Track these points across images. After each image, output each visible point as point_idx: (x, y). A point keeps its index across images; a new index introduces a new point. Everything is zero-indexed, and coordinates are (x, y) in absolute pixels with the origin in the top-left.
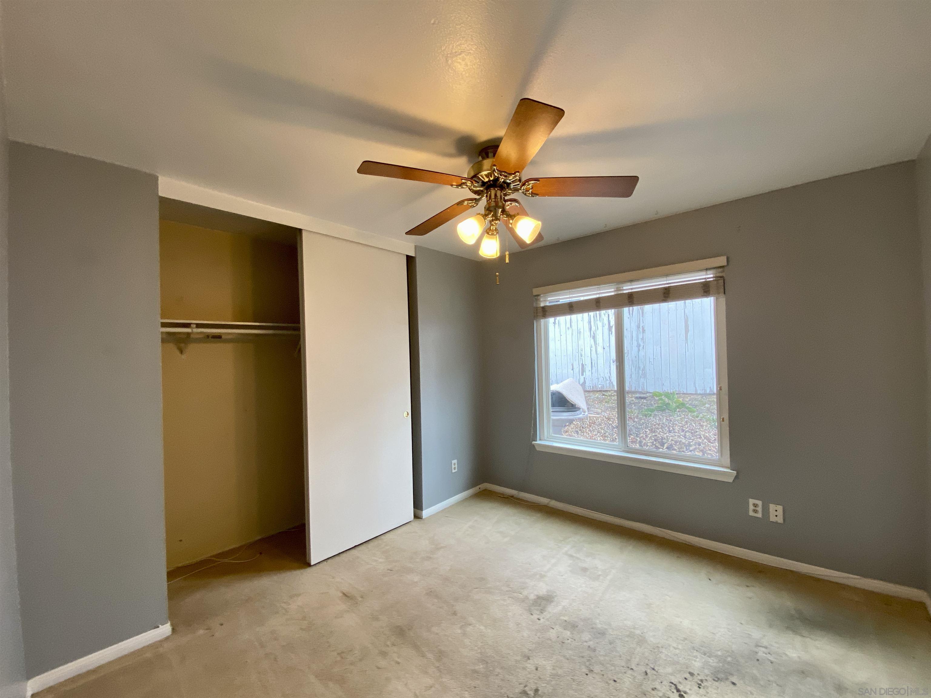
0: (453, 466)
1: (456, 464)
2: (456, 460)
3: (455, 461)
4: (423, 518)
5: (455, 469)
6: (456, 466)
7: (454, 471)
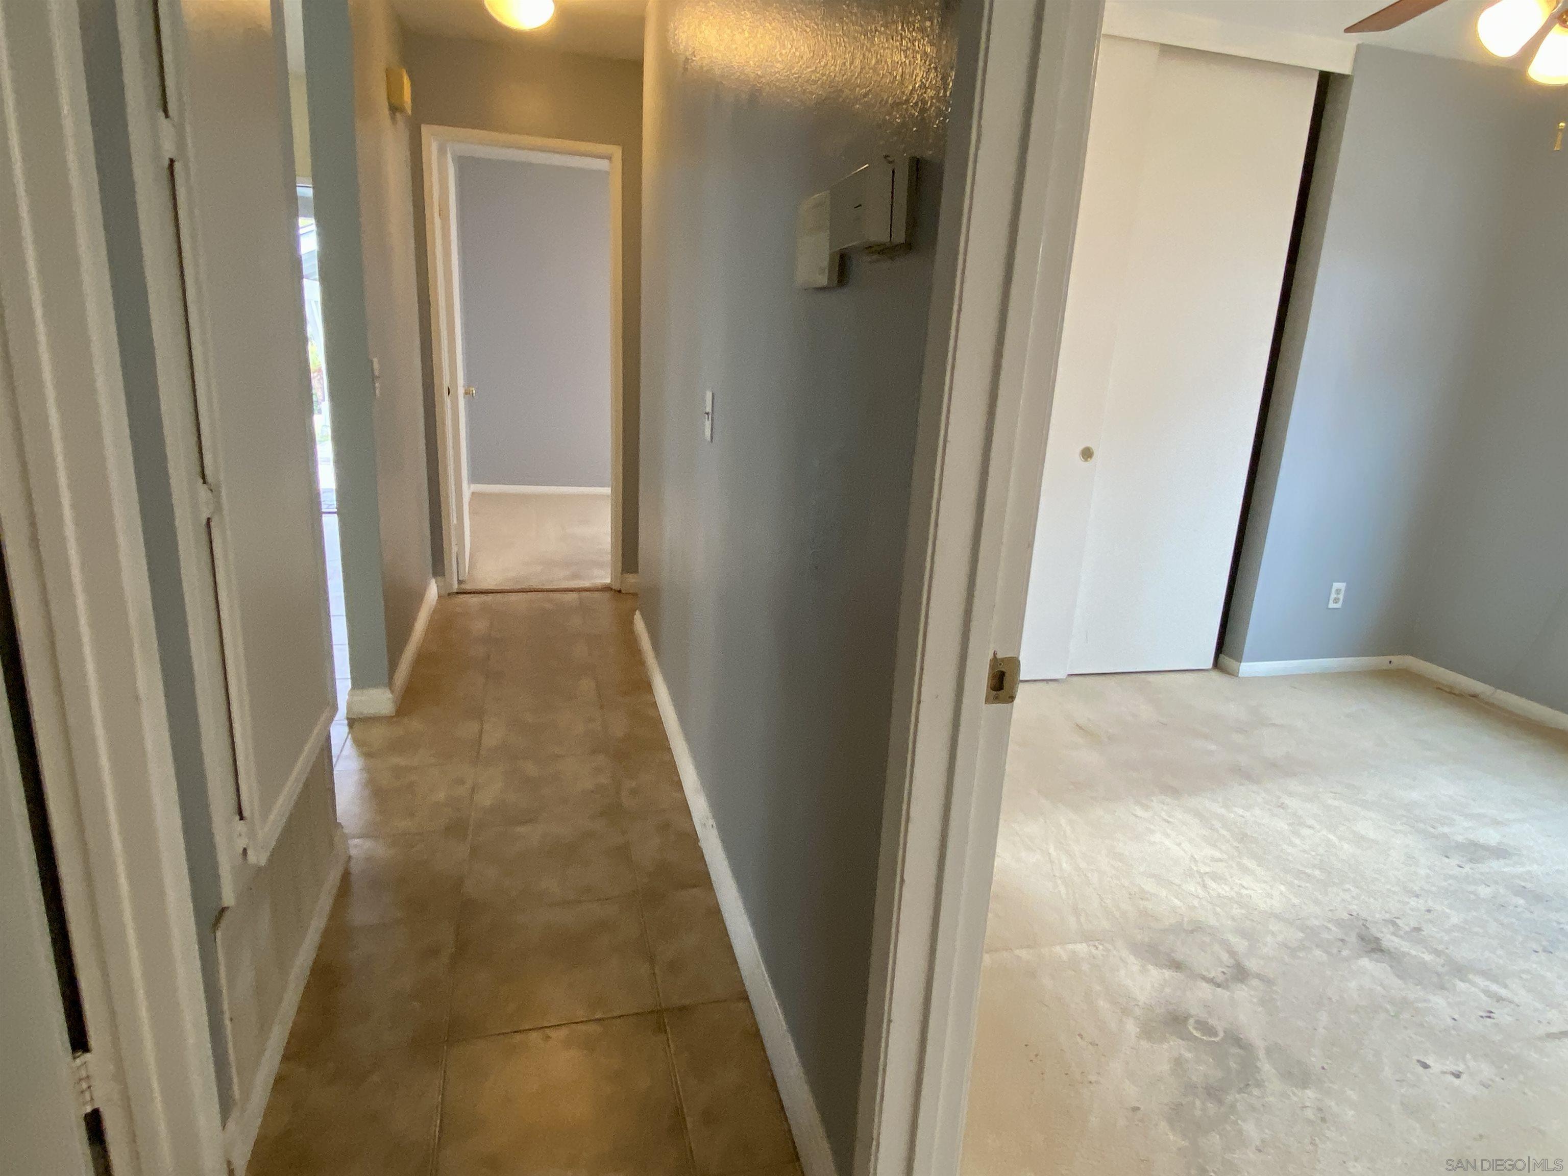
0: (1333, 596)
1: (1343, 592)
2: (1344, 584)
3: (1341, 586)
4: (1240, 675)
5: (1336, 601)
6: (1341, 597)
7: (1332, 605)
